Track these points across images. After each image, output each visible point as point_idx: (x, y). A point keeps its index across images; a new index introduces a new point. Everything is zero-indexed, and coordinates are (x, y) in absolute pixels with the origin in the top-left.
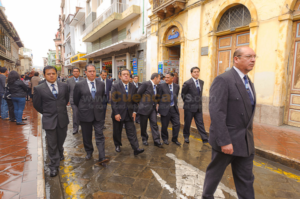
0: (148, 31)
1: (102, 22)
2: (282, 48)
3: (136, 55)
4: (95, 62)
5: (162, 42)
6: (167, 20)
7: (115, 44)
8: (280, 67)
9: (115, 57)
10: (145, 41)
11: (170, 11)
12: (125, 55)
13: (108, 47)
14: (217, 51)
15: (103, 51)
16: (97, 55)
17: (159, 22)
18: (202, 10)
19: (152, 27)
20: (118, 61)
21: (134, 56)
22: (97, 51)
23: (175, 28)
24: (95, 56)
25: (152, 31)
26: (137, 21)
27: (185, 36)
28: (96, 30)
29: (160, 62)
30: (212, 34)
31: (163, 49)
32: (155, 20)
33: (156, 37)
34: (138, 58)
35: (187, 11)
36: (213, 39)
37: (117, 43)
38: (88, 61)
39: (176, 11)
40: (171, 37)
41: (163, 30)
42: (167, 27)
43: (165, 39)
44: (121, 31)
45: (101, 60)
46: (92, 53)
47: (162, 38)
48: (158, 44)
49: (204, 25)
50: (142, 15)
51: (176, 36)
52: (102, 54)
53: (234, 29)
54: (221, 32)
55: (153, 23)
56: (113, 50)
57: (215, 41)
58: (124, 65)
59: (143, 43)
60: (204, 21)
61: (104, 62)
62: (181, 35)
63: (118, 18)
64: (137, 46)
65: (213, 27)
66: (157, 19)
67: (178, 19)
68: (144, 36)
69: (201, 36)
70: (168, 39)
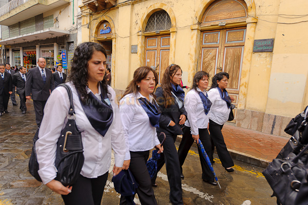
0: (79, 22)
1: (23, 5)
2: (193, 53)
3: (65, 46)
4: (13, 51)
5: (93, 35)
6: (99, 13)
7: (39, 32)
8: (192, 69)
9: (40, 47)
10: (75, 32)
11: (102, 5)
12: (52, 46)
13: (30, 34)
14: (146, 50)
15: (24, 38)
16: (16, 43)
17: (91, 14)
18: (132, 9)
19: (82, 18)
20: (44, 51)
21: (63, 47)
22: (15, 38)
23: (107, 23)
24: (13, 43)
25: (83, 22)
26: (66, 9)
27: (116, 32)
28: (14, 13)
30: (140, 33)
32: (86, 11)
33: (88, 30)
34: (68, 50)
35: (118, 8)
36: (142, 38)
37: (42, 31)
38: (3, 48)
39: (108, 6)
41: (95, 24)
42: (99, 21)
43: (97, 32)
44: (47, 18)
45: (21, 48)
46: (9, 39)
47: (94, 31)
48: (90, 37)
49: (134, 24)
50: (72, 4)
51: (108, 31)
52: (23, 41)
53: (158, 31)
54: (148, 33)
55: (84, 14)
56: (37, 38)
57: (144, 41)
58: (51, 57)
59: (73, 34)
60: (134, 21)
61: (25, 51)
62: (113, 31)
63: (43, 3)
64: (66, 36)
65: (141, 27)
66: (88, 11)
67: (110, 14)
68: (74, 26)
69: (131, 34)
70: (100, 33)
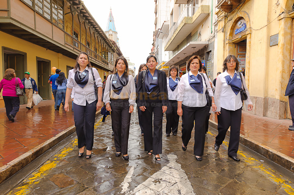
0: (216, 29)
3: (205, 57)
5: (228, 38)
6: (233, 13)
17: (226, 17)
19: (219, 24)
25: (219, 28)
26: (207, 21)
27: (252, 26)
30: (282, 16)
31: (229, 46)
32: (221, 15)
33: (223, 34)
34: (207, 60)
36: (285, 25)
40: (238, 31)
41: (230, 25)
42: (233, 20)
43: (231, 34)
44: (194, 35)
47: (228, 34)
48: (224, 41)
50: (211, 15)
51: (243, 28)
55: (219, 19)
59: (211, 43)
60: (274, 2)
61: (181, 68)
62: (248, 26)
63: (189, 22)
64: (206, 47)
65: (284, 8)
66: (223, 14)
67: (245, 8)
68: (212, 35)
69: (269, 22)
70: (235, 33)
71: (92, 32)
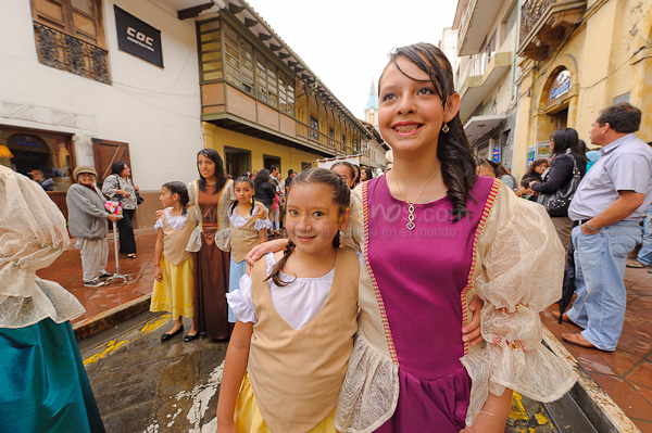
0: (519, 92)
3: (500, 140)
5: (537, 107)
6: (549, 60)
10: (514, 111)
17: (536, 68)
19: (523, 82)
23: (563, 72)
25: (524, 90)
26: (506, 79)
27: (580, 81)
29: (531, 147)
31: (539, 119)
32: (528, 67)
33: (529, 100)
34: (504, 144)
35: (585, 25)
39: (567, 33)
40: (557, 92)
41: (541, 83)
42: (548, 74)
43: (545, 98)
44: (486, 104)
47: (539, 98)
48: (531, 112)
50: (512, 68)
51: (565, 86)
55: (524, 75)
59: (511, 117)
62: (572, 82)
64: (503, 123)
65: (646, 38)
66: (532, 65)
67: (570, 49)
68: (513, 102)
69: (612, 69)
70: (550, 97)
71: (336, 115)
